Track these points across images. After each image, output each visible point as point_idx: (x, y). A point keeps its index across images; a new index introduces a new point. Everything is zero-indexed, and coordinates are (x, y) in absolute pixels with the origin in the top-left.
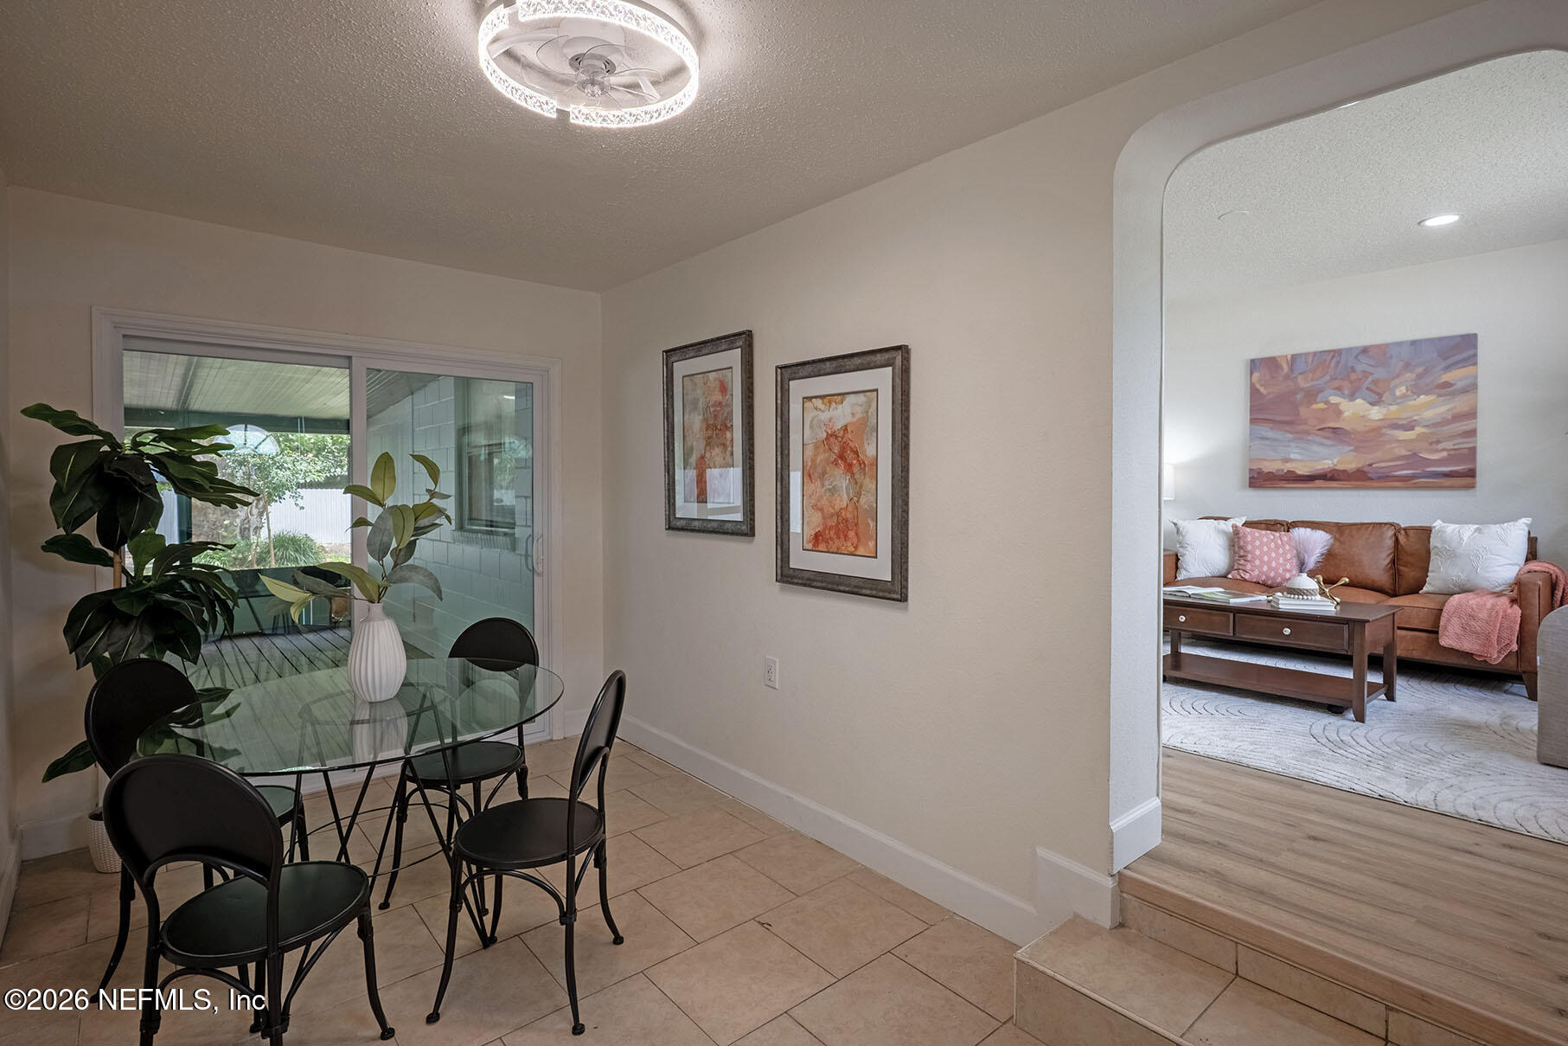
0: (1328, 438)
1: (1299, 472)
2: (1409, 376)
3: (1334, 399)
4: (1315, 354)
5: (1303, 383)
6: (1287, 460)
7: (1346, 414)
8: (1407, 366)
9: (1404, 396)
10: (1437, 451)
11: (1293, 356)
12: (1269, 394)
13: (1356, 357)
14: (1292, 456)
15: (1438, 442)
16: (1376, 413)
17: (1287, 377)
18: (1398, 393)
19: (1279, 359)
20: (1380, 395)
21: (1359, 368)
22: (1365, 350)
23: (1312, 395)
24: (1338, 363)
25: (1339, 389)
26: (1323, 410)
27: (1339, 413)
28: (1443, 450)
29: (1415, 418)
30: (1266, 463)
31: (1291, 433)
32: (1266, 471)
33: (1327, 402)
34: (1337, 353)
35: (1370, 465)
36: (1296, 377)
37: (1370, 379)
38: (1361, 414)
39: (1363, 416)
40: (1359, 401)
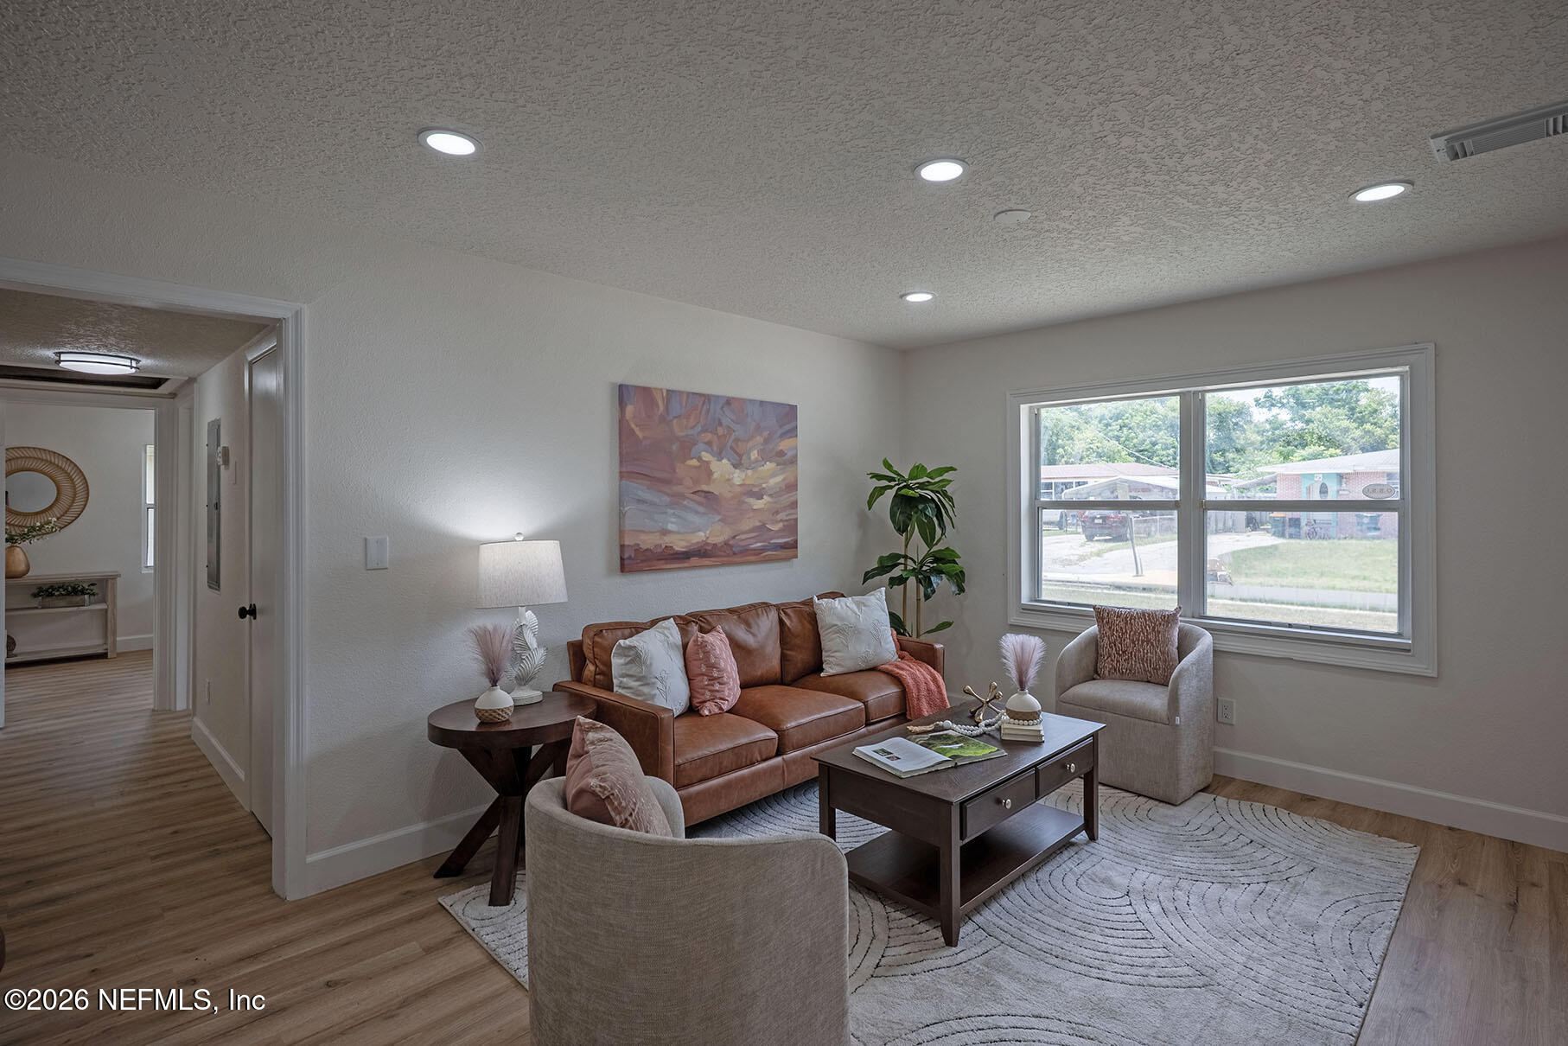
0: (700, 504)
1: (677, 548)
2: (759, 439)
3: (706, 456)
4: (688, 394)
5: (680, 433)
6: (665, 532)
7: (715, 476)
8: (758, 429)
9: (757, 461)
10: (777, 522)
11: (668, 391)
12: (645, 438)
13: (722, 408)
14: (671, 527)
15: (777, 512)
16: (738, 477)
17: (663, 419)
18: (753, 458)
19: (654, 391)
20: (740, 456)
21: (725, 421)
22: (729, 401)
23: (687, 447)
24: (708, 411)
25: (709, 443)
26: (696, 467)
27: (710, 473)
28: (781, 521)
29: (764, 486)
30: (643, 537)
31: (668, 495)
32: (644, 547)
33: (699, 459)
34: (707, 398)
35: (734, 537)
36: (672, 421)
37: (733, 437)
38: (727, 477)
39: (729, 480)
40: (725, 461)
